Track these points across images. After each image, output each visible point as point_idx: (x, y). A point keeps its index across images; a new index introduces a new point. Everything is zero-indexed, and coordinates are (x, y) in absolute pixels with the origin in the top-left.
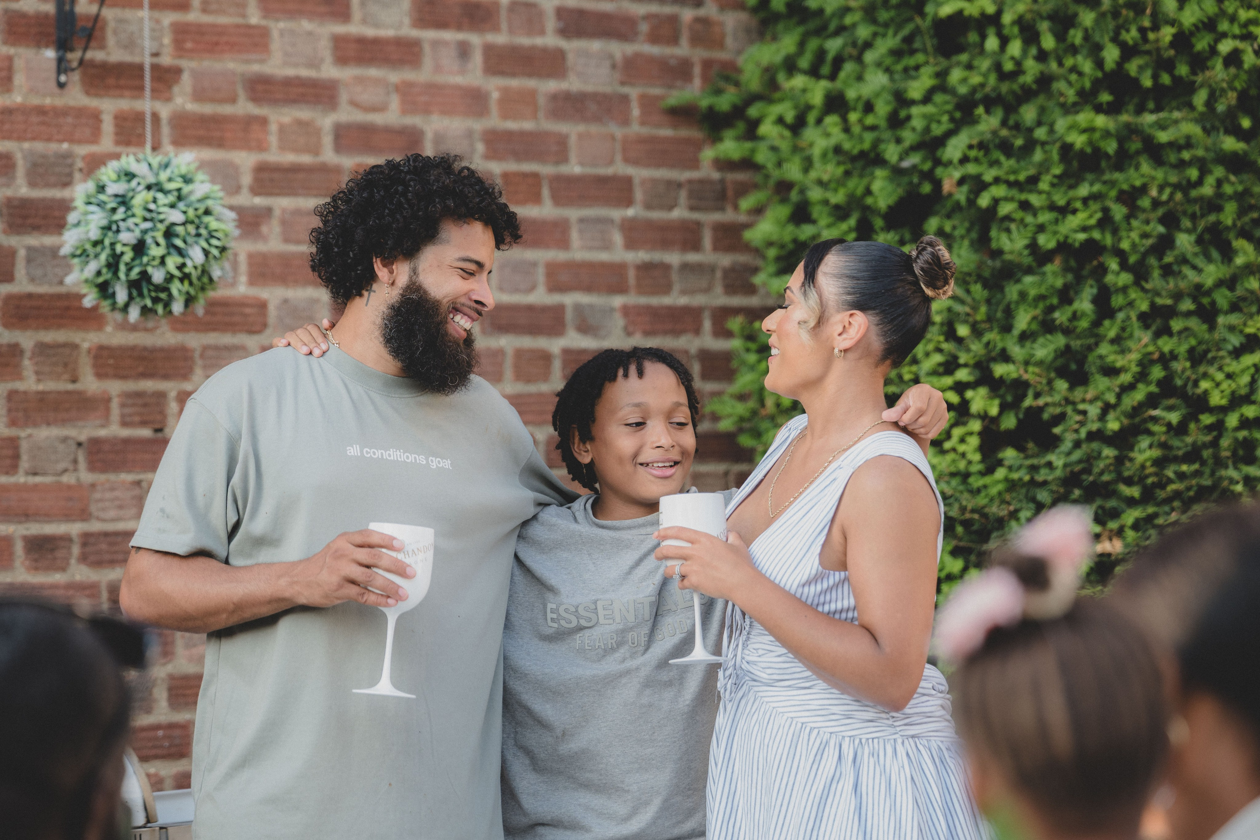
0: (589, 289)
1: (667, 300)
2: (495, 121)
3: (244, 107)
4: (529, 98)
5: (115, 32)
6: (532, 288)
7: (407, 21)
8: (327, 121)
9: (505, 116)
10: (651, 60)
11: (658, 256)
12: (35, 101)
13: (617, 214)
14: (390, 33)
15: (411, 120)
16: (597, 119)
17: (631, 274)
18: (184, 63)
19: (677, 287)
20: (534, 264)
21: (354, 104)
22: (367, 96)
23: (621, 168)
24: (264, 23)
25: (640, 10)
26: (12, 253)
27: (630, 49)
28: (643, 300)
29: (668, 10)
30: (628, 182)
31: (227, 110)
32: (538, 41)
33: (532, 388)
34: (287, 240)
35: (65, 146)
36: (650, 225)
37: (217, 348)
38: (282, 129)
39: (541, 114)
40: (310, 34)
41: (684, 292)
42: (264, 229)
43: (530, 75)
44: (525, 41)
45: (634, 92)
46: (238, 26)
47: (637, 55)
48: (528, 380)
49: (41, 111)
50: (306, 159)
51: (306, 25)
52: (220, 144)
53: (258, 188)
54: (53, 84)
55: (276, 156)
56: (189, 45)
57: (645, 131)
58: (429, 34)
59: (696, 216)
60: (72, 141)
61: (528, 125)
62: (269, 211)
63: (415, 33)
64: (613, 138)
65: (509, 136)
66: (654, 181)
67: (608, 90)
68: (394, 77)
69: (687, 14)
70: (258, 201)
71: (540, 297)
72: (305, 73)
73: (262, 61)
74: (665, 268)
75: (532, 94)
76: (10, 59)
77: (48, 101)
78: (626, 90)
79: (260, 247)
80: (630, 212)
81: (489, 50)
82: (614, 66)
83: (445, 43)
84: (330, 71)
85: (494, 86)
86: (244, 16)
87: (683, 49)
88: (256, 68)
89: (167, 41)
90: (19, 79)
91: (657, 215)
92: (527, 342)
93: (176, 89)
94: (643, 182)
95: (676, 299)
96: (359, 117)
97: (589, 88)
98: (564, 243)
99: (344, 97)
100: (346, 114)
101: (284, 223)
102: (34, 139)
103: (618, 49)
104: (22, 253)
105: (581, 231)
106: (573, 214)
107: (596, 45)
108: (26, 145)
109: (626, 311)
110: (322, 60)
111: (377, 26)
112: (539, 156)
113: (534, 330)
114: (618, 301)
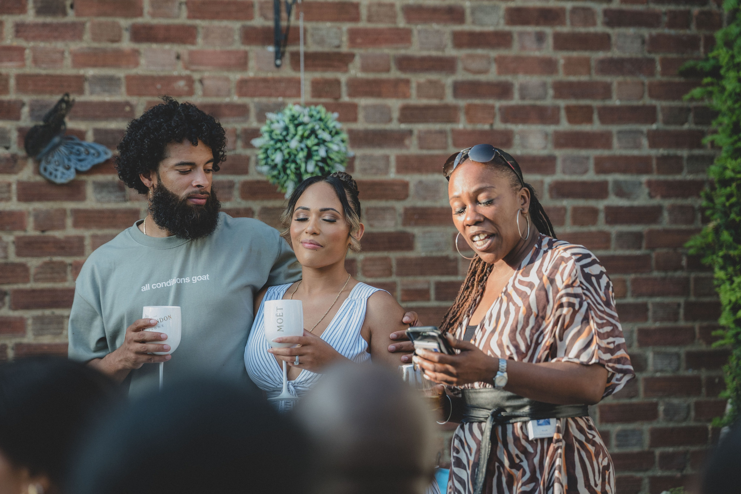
0: (624, 171)
1: (678, 177)
2: (561, 76)
3: (395, 74)
4: (586, 63)
5: (313, 35)
6: (585, 172)
7: (502, 21)
8: (449, 80)
9: (568, 73)
10: (669, 37)
11: (672, 152)
12: (262, 75)
13: (645, 128)
14: (491, 29)
15: (503, 78)
16: (632, 73)
17: (654, 162)
18: (356, 51)
19: (685, 170)
20: (587, 158)
21: (466, 69)
22: (475, 65)
23: (647, 101)
24: (408, 26)
25: (663, 8)
26: (248, 159)
27: (654, 32)
28: (662, 177)
29: (682, 8)
30: (653, 109)
31: (384, 76)
32: (592, 30)
33: (585, 229)
34: (421, 148)
35: (280, 99)
36: (667, 133)
37: (375, 209)
38: (419, 86)
39: (593, 72)
40: (438, 31)
41: (690, 172)
42: (407, 142)
43: (586, 49)
44: (582, 30)
45: (657, 57)
46: (390, 29)
47: (659, 36)
48: (582, 224)
49: (265, 80)
50: (435, 102)
51: (435, 26)
52: (379, 95)
53: (403, 119)
54: (272, 66)
55: (414, 101)
56: (359, 41)
57: (665, 79)
58: (516, 29)
59: (700, 128)
60: (284, 96)
61: (584, 78)
62: (410, 132)
63: (507, 28)
64: (643, 84)
65: (571, 85)
66: (671, 108)
67: (640, 56)
68: (493, 53)
69: (696, 10)
70: (403, 126)
71: (591, 176)
72: (434, 53)
73: (406, 48)
74: (679, 158)
75: (587, 61)
76: (246, 53)
77: (270, 75)
78: (653, 56)
79: (404, 152)
80: (654, 127)
81: (557, 37)
82: (643, 42)
83: (529, 33)
84: (451, 52)
85: (561, 57)
86: (395, 23)
87: (693, 30)
88: (402, 52)
89: (345, 38)
90: (252, 63)
91: (672, 128)
92: (581, 203)
93: (351, 66)
94: (663, 109)
95: (685, 176)
96: (470, 77)
97: (627, 55)
98: (608, 145)
99: (460, 66)
100: (461, 76)
101: (420, 138)
102: (261, 95)
103: (646, 32)
104: (253, 159)
105: (619, 139)
106: (614, 128)
107: (631, 31)
108: (256, 100)
109: (650, 184)
110: (445, 46)
111: (482, 25)
112: (592, 96)
113: (586, 196)
114: (644, 178)
